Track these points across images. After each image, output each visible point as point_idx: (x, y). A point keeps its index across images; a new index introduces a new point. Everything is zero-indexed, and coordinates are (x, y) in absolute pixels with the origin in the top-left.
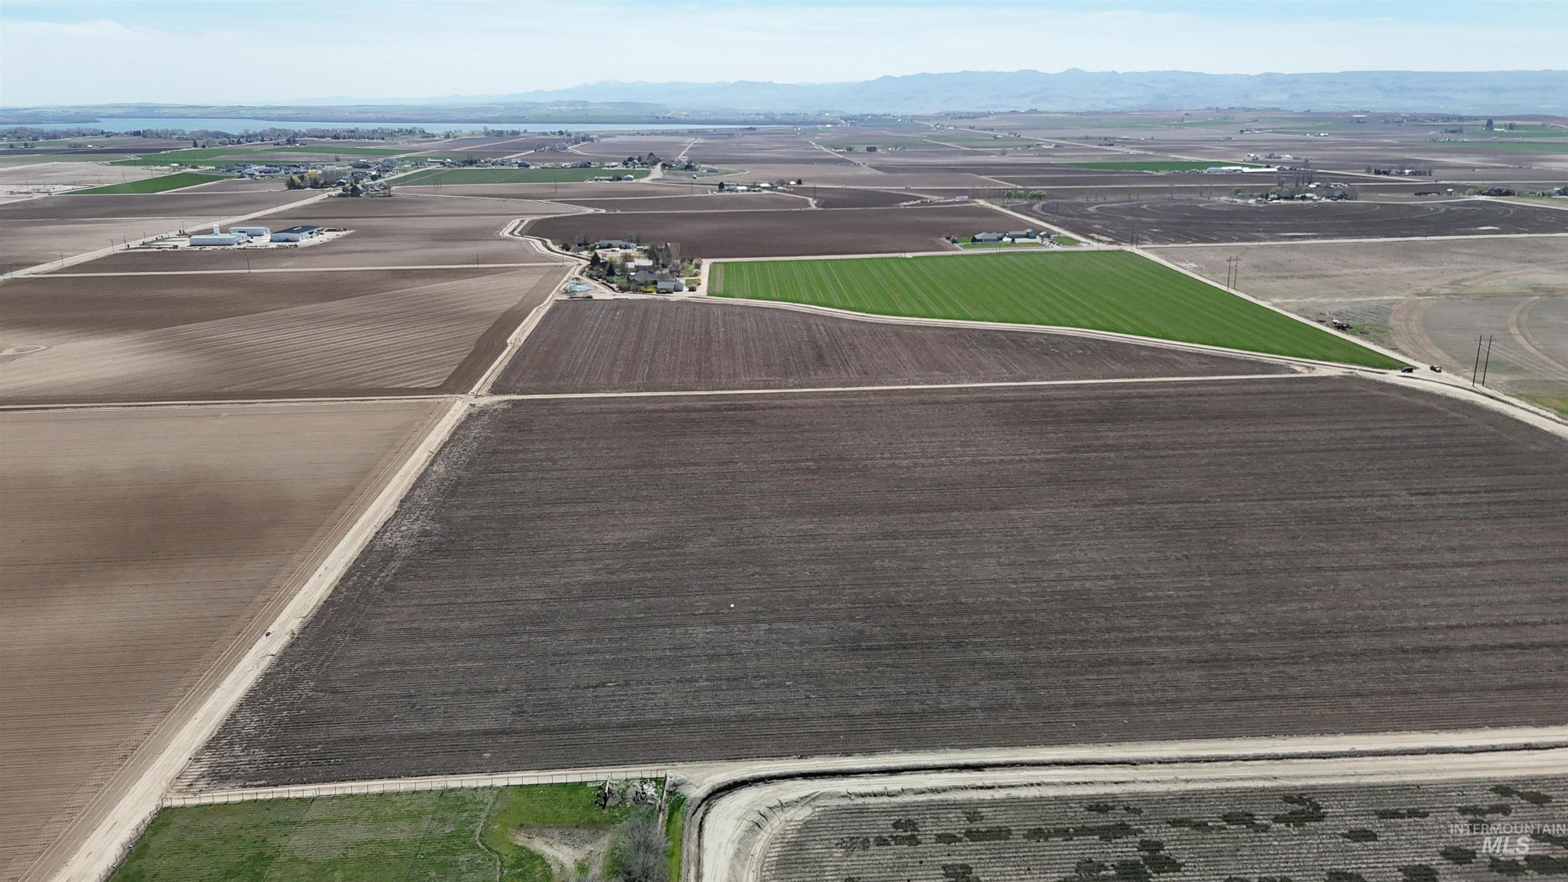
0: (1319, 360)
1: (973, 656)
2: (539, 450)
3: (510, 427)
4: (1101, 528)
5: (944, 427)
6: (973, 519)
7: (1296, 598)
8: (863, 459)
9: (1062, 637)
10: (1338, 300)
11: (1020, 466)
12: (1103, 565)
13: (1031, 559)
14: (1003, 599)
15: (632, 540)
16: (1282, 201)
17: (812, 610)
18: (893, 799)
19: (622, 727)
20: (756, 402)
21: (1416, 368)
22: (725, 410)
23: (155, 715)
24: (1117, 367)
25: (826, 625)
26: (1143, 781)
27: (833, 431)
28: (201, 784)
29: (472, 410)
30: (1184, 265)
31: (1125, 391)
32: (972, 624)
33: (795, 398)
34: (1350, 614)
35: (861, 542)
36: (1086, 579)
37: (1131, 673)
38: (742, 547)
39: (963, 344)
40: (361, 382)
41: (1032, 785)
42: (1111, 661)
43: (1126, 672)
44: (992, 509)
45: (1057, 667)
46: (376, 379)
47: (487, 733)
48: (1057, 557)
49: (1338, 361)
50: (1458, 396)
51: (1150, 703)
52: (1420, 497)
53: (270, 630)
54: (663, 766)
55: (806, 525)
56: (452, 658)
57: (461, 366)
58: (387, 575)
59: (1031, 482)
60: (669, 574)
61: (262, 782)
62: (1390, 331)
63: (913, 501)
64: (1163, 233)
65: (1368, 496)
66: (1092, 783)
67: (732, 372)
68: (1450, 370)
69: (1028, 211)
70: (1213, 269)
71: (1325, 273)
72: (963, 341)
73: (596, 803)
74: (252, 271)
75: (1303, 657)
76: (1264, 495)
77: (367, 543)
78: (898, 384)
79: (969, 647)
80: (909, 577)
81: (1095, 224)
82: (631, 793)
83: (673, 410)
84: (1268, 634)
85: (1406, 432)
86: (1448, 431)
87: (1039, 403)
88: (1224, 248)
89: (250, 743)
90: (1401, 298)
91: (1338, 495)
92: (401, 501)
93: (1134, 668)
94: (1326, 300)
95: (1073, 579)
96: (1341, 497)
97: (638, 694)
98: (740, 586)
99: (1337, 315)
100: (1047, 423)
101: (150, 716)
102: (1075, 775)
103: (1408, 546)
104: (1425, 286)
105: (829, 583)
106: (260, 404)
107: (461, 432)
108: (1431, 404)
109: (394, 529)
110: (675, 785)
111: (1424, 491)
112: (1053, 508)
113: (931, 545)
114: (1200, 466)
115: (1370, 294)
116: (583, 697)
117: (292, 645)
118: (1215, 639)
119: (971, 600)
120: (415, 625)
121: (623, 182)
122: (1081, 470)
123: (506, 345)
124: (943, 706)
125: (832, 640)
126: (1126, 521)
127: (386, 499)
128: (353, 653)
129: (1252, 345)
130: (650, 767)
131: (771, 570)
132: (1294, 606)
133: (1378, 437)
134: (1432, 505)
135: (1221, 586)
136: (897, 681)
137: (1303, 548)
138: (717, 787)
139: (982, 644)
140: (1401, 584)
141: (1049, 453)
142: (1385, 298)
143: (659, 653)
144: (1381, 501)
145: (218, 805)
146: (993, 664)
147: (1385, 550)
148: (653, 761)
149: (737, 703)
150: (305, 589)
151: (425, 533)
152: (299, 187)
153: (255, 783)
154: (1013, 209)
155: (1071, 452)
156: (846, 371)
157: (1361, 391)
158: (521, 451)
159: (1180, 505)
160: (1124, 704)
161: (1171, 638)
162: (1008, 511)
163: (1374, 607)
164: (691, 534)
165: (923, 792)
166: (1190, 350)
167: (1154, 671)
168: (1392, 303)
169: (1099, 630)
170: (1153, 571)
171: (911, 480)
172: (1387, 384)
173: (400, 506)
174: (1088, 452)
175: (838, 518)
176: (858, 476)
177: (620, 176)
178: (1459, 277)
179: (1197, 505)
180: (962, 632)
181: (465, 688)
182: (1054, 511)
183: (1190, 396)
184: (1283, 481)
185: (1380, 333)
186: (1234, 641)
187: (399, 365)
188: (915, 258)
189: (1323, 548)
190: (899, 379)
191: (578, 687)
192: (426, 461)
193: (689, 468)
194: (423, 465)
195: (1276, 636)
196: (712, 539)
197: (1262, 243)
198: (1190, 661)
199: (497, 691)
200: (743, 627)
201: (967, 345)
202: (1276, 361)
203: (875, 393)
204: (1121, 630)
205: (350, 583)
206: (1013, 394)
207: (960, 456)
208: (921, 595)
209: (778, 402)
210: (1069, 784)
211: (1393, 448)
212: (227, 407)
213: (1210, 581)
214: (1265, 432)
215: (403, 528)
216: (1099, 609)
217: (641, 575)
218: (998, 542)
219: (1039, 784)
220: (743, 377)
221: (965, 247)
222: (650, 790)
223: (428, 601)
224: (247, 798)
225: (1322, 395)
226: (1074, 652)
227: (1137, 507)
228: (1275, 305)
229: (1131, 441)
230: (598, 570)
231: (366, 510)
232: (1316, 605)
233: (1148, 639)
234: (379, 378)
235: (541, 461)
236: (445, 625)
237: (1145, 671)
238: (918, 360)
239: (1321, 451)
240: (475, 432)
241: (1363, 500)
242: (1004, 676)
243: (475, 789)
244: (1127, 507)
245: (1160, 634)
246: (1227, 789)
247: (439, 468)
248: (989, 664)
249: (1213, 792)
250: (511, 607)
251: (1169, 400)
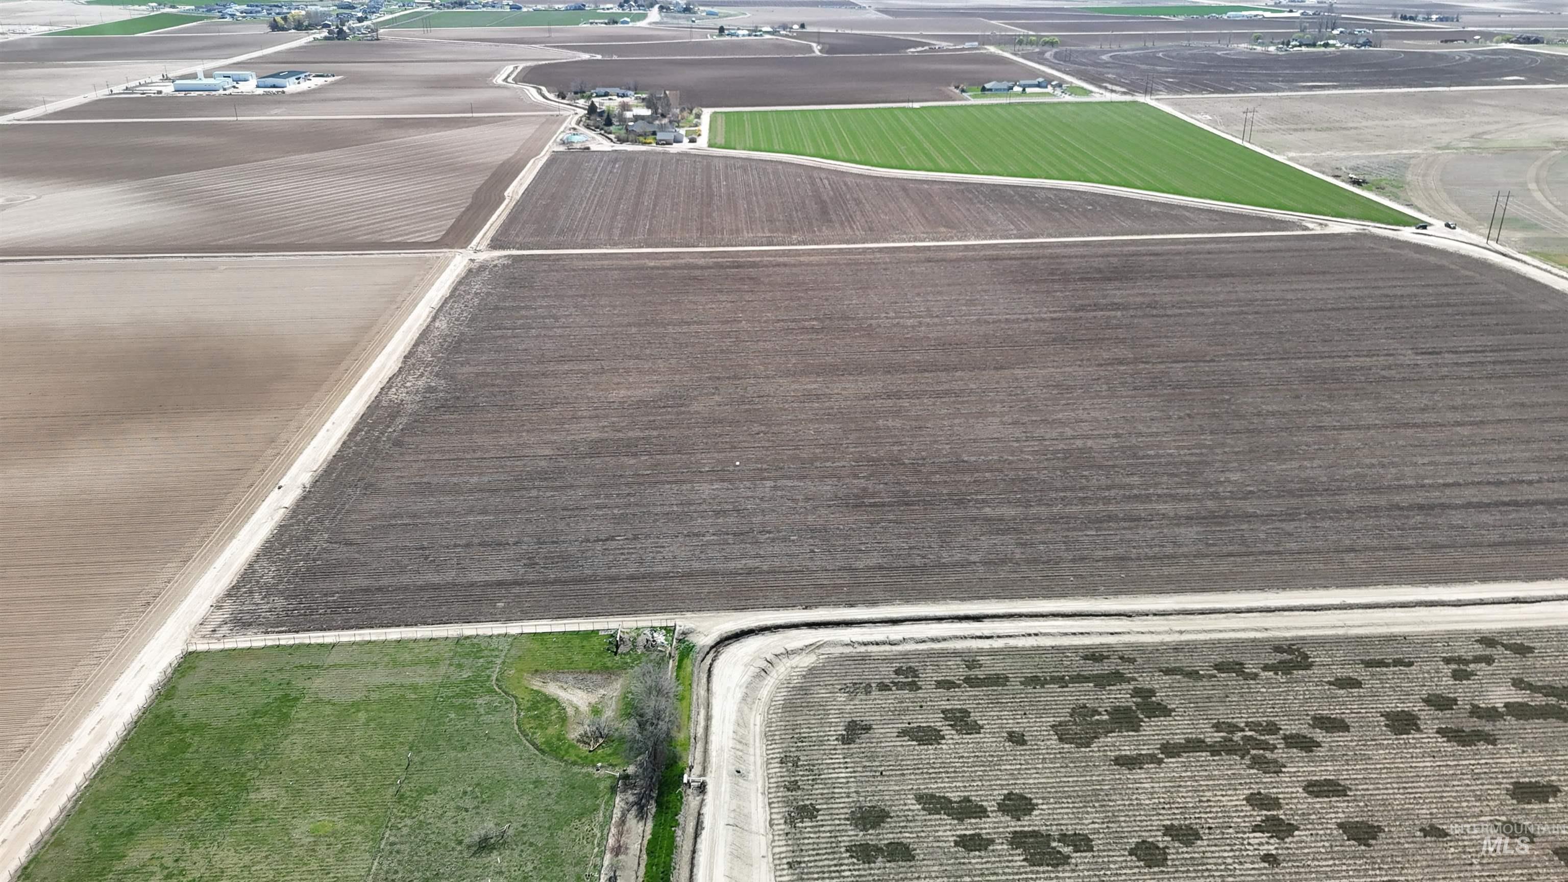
0: (1332, 216)
1: (974, 512)
2: (541, 307)
3: (511, 284)
4: (1105, 387)
5: (949, 285)
6: (977, 379)
7: (1296, 456)
8: (867, 318)
9: (1062, 494)
10: (1356, 154)
11: (1025, 325)
12: (1106, 423)
13: (1034, 418)
14: (1006, 457)
15: (638, 399)
16: (1304, 49)
17: (817, 468)
18: (894, 648)
19: (632, 578)
20: (759, 259)
21: (1430, 225)
22: (728, 267)
23: (174, 565)
24: (1127, 224)
25: (831, 482)
26: (1138, 632)
27: (838, 289)
28: (225, 630)
29: (472, 265)
30: (1198, 117)
31: (1134, 248)
32: (975, 481)
33: (800, 255)
34: (1349, 472)
35: (864, 402)
36: (1088, 437)
37: (1130, 528)
38: (747, 407)
39: (971, 199)
40: (358, 236)
41: (1030, 635)
42: (1110, 518)
43: (1124, 529)
44: (995, 368)
45: (1056, 523)
46: (373, 233)
47: (500, 584)
48: (1060, 416)
49: (1352, 217)
50: (1471, 254)
51: (1148, 558)
52: (1427, 357)
53: (281, 483)
54: (672, 616)
55: (812, 384)
56: (463, 512)
57: (458, 220)
58: (394, 431)
59: (1037, 341)
60: (674, 432)
61: (283, 629)
62: (1407, 186)
63: (918, 361)
64: (1177, 84)
65: (1374, 355)
66: (1088, 633)
67: (734, 227)
68: (1464, 226)
69: (1040, 59)
70: (1227, 121)
71: (1345, 126)
72: (970, 196)
73: (608, 650)
74: (239, 118)
75: (1300, 514)
76: (1269, 354)
77: (373, 398)
78: (904, 241)
79: (971, 504)
80: (912, 436)
81: (1108, 73)
82: (641, 640)
83: (675, 267)
84: (1266, 491)
85: (1416, 290)
86: (1458, 290)
87: (1046, 260)
88: (1241, 100)
89: (269, 592)
90: (1420, 151)
91: (1344, 354)
92: (405, 357)
93: (1133, 524)
94: (1343, 154)
95: (1074, 437)
96: (1346, 356)
97: (646, 548)
98: (746, 445)
99: (1354, 169)
100: (1053, 281)
101: (169, 565)
102: (1072, 626)
103: (1410, 405)
104: (1445, 139)
105: (833, 441)
106: (257, 258)
107: (462, 288)
108: (1445, 262)
109: (399, 385)
110: (683, 633)
111: (1430, 350)
112: (1057, 367)
113: (934, 405)
114: (1206, 325)
115: (1389, 147)
116: (593, 550)
117: (304, 498)
118: (1215, 496)
119: (973, 459)
120: (425, 480)
121: (619, 25)
122: (1087, 329)
123: (504, 199)
124: (944, 560)
125: (836, 497)
126: (1129, 380)
127: (390, 355)
128: (365, 507)
129: (1265, 201)
130: (660, 616)
131: (775, 429)
132: (1295, 464)
133: (1387, 296)
134: (1437, 364)
135: (1223, 445)
136: (899, 536)
137: (1306, 408)
138: (725, 635)
139: (983, 501)
140: (1400, 443)
141: (1055, 312)
142: (1404, 151)
143: (667, 509)
144: (1387, 360)
145: (242, 649)
146: (994, 520)
147: (1388, 409)
148: (663, 611)
149: (743, 556)
150: (314, 443)
151: (430, 389)
152: (283, 29)
153: (277, 630)
154: (1024, 56)
155: (1077, 311)
156: (851, 227)
157: (1373, 248)
158: (523, 308)
159: (1184, 365)
160: (1122, 559)
161: (1171, 495)
162: (1012, 371)
163: (1372, 466)
164: (696, 393)
165: (924, 641)
166: (1201, 206)
167: (1152, 528)
168: (1411, 157)
169: (1100, 488)
170: (1155, 430)
171: (916, 340)
172: (1400, 241)
173: (404, 362)
174: (1095, 310)
175: (843, 378)
176: (863, 336)
177: (616, 19)
178: (1480, 130)
179: (1202, 364)
180: (964, 489)
181: (476, 541)
182: (1058, 370)
183: (1200, 253)
184: (1289, 340)
185: (1396, 189)
186: (1233, 498)
187: (397, 218)
188: (922, 108)
189: (1325, 407)
190: (904, 236)
191: (588, 541)
192: (428, 317)
193: (692, 327)
194: (425, 321)
195: (1275, 493)
196: (716, 398)
197: (1280, 94)
198: (1189, 518)
199: (508, 544)
200: (748, 484)
201: (975, 201)
202: (1288, 218)
203: (881, 250)
204: (1122, 487)
205: (358, 438)
206: (1020, 252)
207: (965, 315)
208: (923, 453)
209: (781, 260)
210: (1066, 634)
211: (1401, 307)
212: (224, 260)
213: (1211, 440)
214: (1274, 291)
215: (408, 384)
216: (1100, 467)
217: (647, 433)
218: (1002, 402)
219: (1036, 635)
220: (745, 233)
221: (975, 97)
222: (660, 638)
223: (437, 456)
224: (269, 643)
225: (1333, 252)
226: (1074, 509)
227: (1142, 366)
228: (1290, 159)
229: (1139, 299)
230: (604, 427)
231: (370, 365)
232: (1316, 463)
233: (1148, 496)
234: (377, 232)
235: (543, 317)
236: (455, 480)
237: (1144, 527)
238: (925, 217)
239: (1329, 310)
240: (476, 288)
241: (1368, 359)
242: (1004, 532)
243: (490, 636)
244: (1132, 366)
245: (1159, 492)
246: (1219, 639)
247: (442, 324)
248: (989, 520)
249: (1205, 642)
250: (518, 463)
251: (1178, 258)
